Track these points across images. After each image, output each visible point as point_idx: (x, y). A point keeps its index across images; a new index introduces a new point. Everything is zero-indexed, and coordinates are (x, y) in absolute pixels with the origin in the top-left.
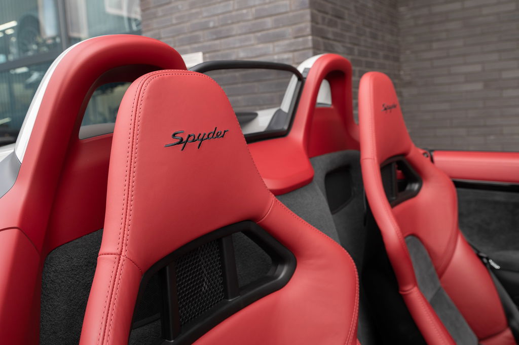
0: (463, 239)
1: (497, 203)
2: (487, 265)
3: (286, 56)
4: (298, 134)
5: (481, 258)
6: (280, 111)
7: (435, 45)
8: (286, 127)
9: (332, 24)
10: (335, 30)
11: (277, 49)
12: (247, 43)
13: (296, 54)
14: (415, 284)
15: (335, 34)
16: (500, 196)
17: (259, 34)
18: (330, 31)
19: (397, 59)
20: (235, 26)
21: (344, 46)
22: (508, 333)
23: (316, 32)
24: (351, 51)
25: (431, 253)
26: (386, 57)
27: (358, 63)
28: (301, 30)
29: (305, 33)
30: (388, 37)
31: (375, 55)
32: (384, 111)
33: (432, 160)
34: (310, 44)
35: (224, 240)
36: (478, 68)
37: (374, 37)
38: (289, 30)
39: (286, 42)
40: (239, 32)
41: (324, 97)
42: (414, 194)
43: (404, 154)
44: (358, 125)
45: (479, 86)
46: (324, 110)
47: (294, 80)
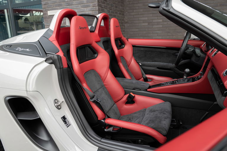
0: (134, 58)
1: (142, 50)
2: (139, 64)
3: (90, 12)
4: (97, 32)
5: (137, 62)
6: (92, 26)
7: (135, 11)
8: (94, 30)
9: (104, 3)
10: (104, 5)
11: (87, 10)
12: (78, 8)
13: (93, 11)
14: (121, 63)
15: (104, 6)
16: (142, 49)
17: (82, 5)
18: (103, 5)
19: (123, 15)
20: (74, 2)
21: (107, 10)
22: (143, 78)
23: (99, 5)
24: (109, 12)
25: (126, 61)
26: (120, 14)
27: (111, 15)
28: (95, 4)
29: (96, 6)
30: (121, 7)
31: (116, 13)
32: (116, 27)
33: (128, 40)
34: (97, 9)
35: (86, 47)
36: (146, 18)
37: (116, 7)
38: (91, 4)
39: (90, 8)
40: (75, 4)
41: (102, 24)
42: (123, 48)
43: (121, 38)
44: (110, 31)
45: (146, 24)
46: (102, 27)
47: (96, 19)
